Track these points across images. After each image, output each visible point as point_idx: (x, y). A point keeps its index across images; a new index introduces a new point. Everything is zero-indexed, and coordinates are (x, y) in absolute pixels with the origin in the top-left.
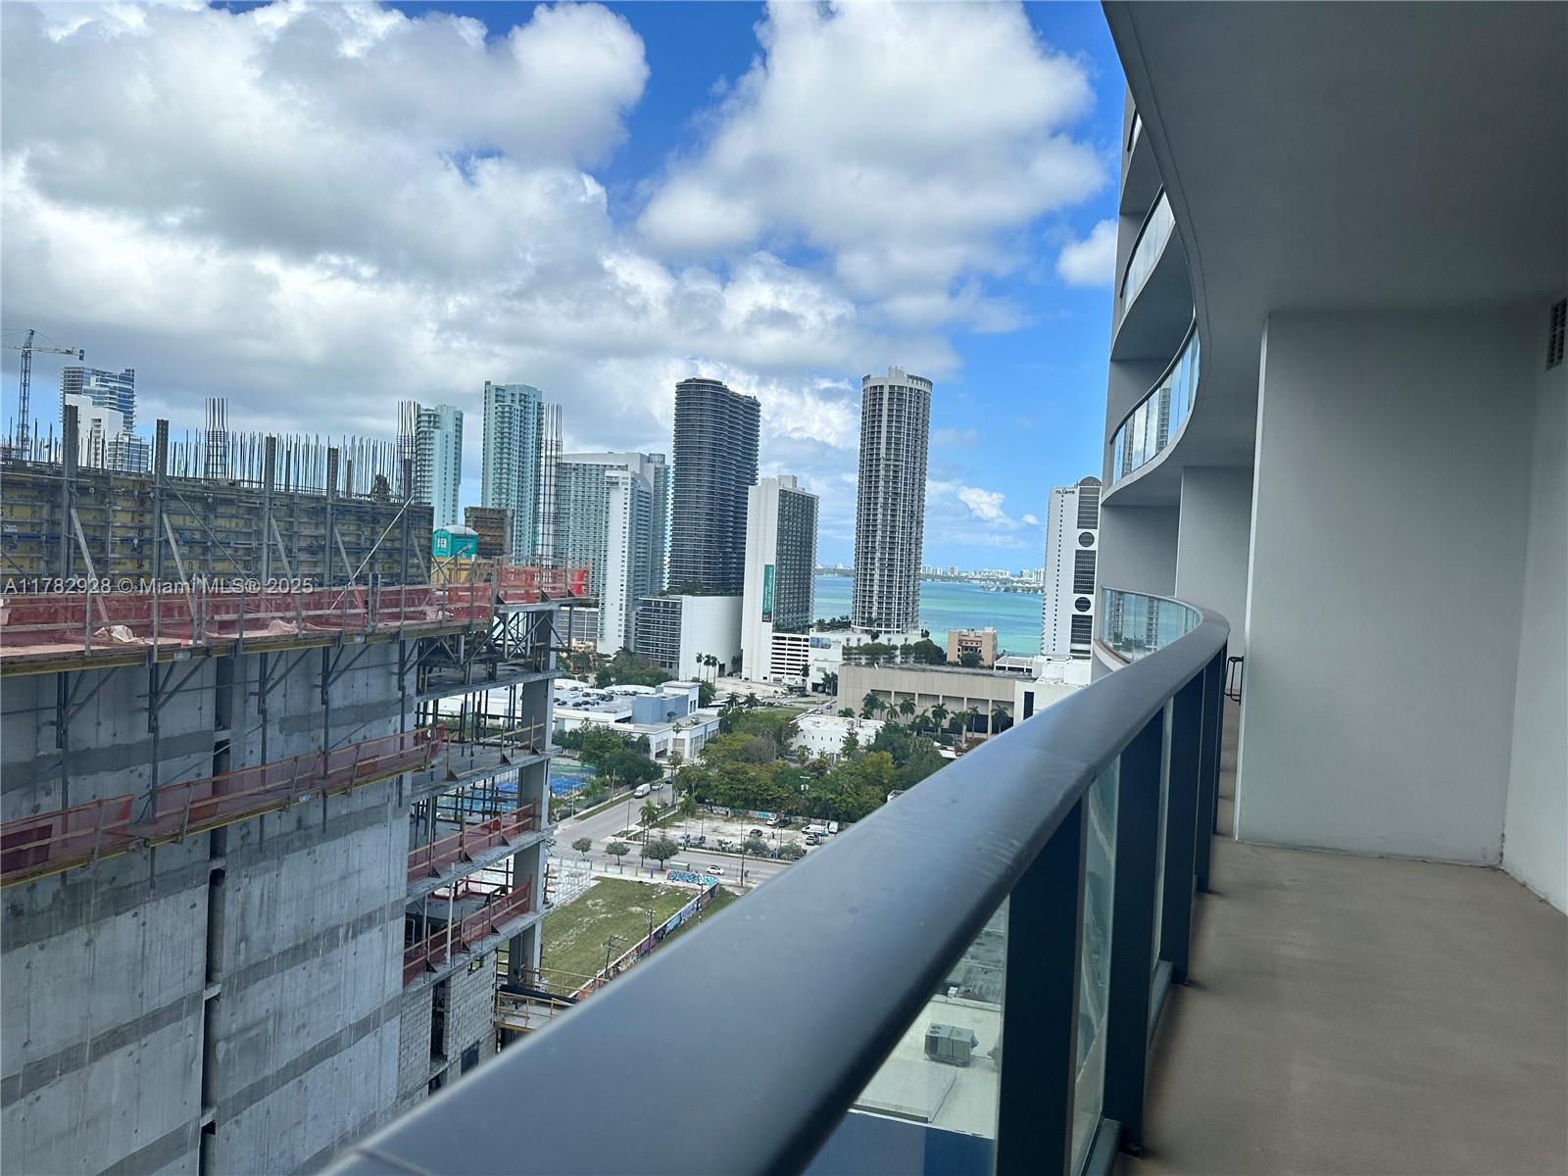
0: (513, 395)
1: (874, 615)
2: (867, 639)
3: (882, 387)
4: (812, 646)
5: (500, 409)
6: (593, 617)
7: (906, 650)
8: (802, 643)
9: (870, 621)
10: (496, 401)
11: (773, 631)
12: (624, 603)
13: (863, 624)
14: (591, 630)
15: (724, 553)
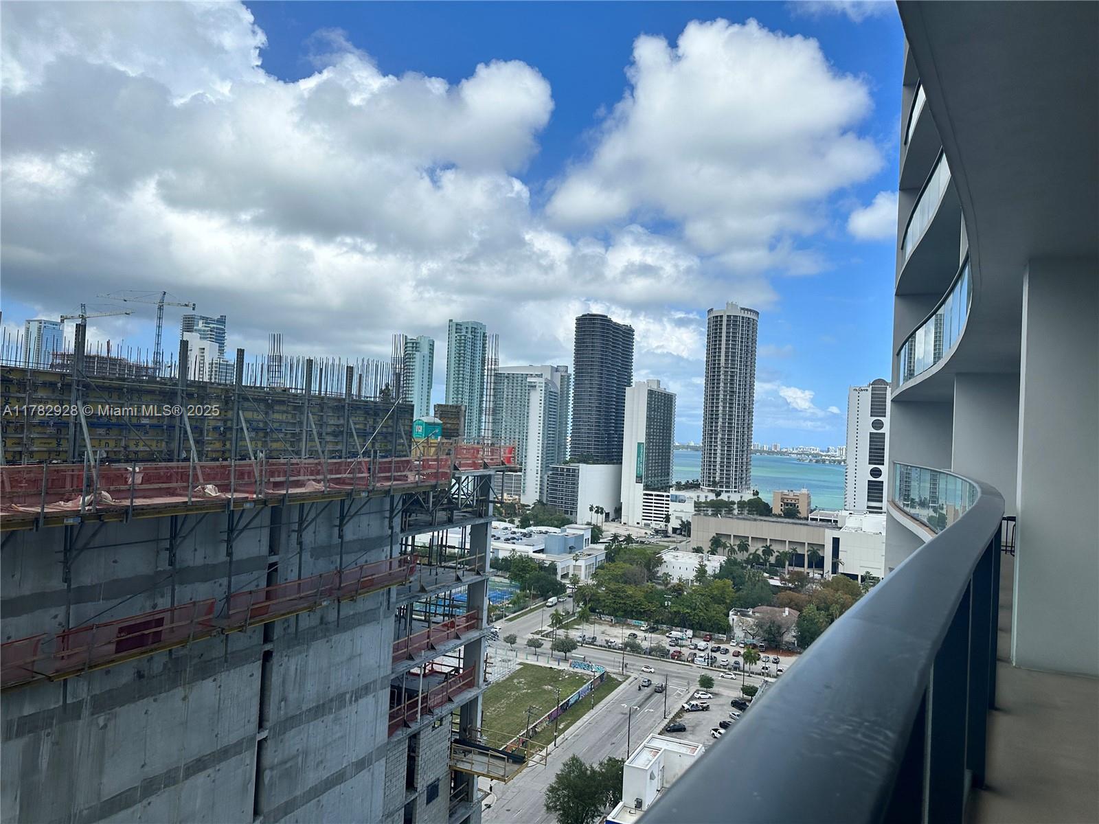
0: (467, 328)
1: (717, 479)
2: (712, 497)
3: (721, 316)
4: (672, 501)
5: (458, 338)
6: (519, 478)
7: (742, 505)
8: (665, 498)
9: (715, 484)
10: (456, 333)
11: (644, 490)
12: (539, 469)
13: (709, 486)
14: (517, 487)
15: (609, 434)
